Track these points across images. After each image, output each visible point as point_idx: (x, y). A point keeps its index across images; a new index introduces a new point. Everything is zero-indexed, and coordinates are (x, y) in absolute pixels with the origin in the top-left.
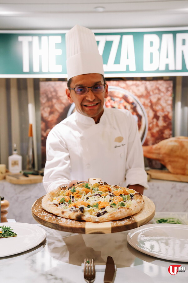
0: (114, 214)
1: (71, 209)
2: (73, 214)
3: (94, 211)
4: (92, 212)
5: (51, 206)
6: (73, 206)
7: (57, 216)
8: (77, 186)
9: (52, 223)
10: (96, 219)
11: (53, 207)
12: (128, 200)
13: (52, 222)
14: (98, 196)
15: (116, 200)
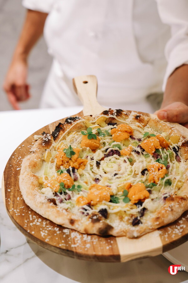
0: (163, 219)
1: (84, 211)
2: (93, 227)
3: (126, 215)
4: (124, 216)
5: (44, 206)
6: (86, 204)
7: (61, 227)
8: (68, 130)
9: (60, 248)
10: (133, 231)
11: (48, 207)
12: (171, 160)
13: (58, 246)
14: (115, 155)
15: (153, 173)
